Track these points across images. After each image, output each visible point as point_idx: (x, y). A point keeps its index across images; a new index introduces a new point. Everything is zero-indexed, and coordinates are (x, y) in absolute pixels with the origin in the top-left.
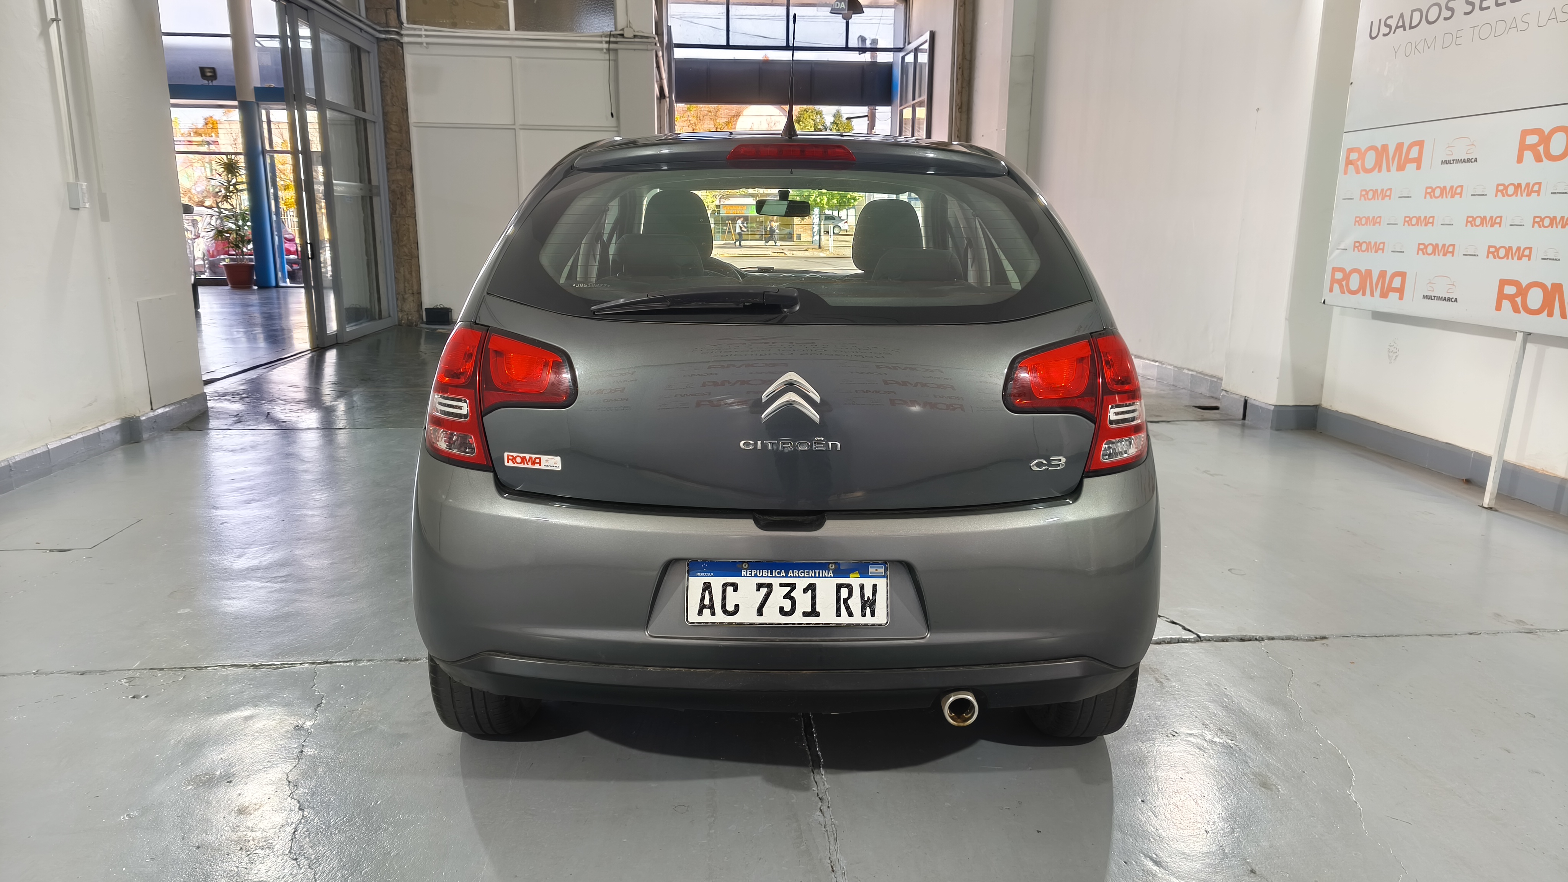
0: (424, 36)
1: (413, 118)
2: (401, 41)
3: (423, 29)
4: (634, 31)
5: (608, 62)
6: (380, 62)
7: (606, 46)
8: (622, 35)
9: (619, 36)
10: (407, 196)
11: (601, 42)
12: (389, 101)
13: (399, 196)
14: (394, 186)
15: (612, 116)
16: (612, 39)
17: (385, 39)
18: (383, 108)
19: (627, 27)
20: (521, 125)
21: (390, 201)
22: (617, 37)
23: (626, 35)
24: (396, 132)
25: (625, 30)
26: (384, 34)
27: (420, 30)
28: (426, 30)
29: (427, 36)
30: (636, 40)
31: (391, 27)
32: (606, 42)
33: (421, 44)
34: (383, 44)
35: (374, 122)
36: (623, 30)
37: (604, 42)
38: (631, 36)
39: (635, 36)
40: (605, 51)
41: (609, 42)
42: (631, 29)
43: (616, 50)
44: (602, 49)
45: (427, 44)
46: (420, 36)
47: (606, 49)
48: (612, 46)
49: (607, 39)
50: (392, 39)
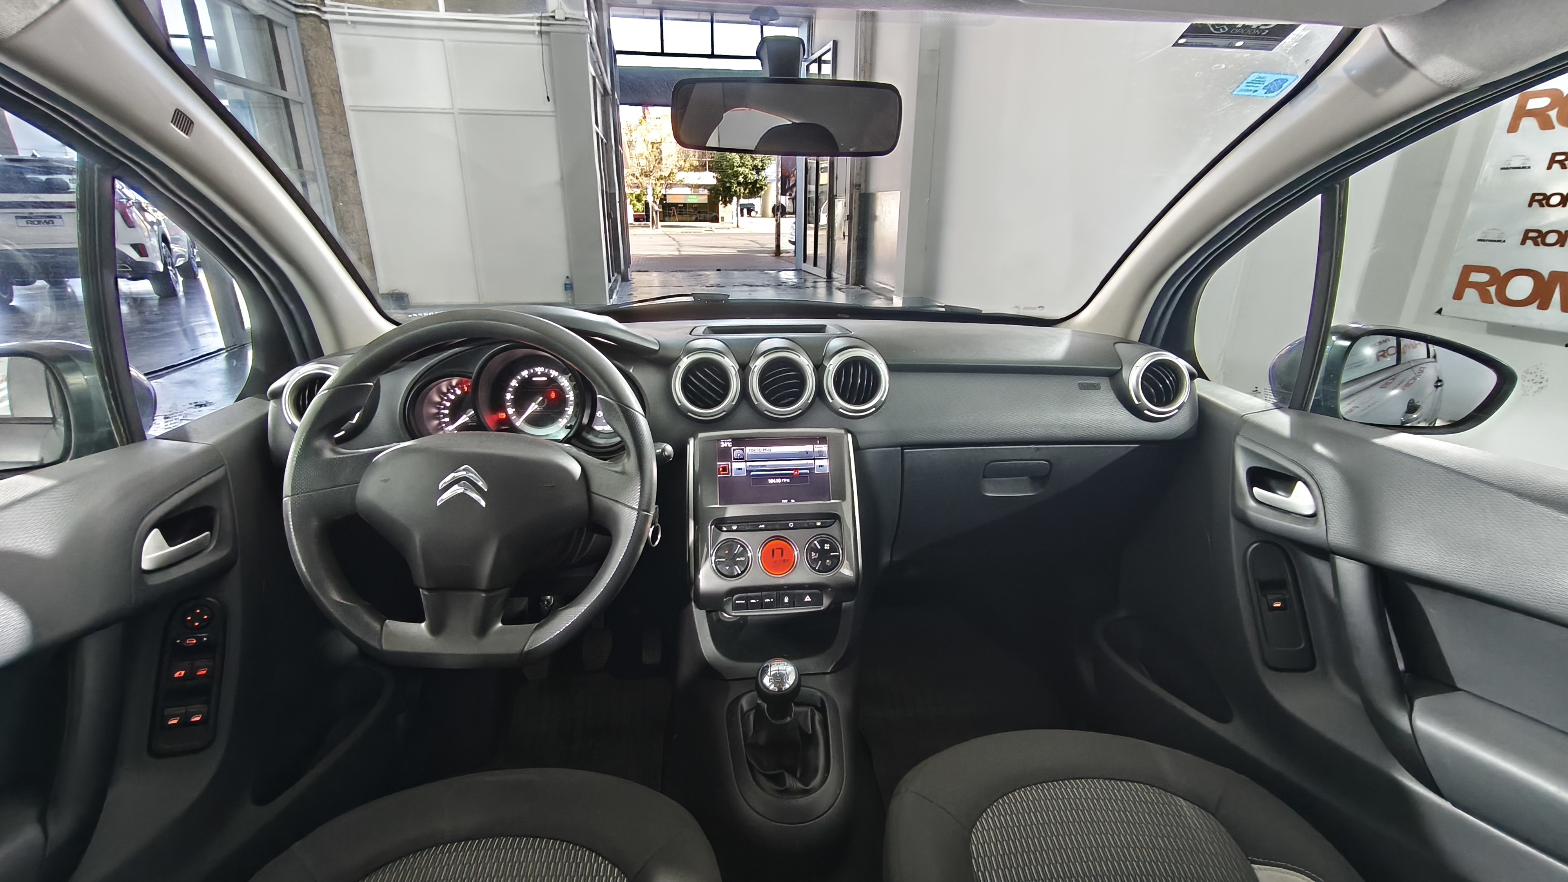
0: (347, 14)
1: (348, 101)
2: (323, 18)
3: (346, 8)
4: (565, 13)
5: (541, 46)
6: (302, 39)
7: (537, 28)
8: (553, 17)
9: (551, 19)
10: (347, 183)
11: (533, 24)
12: (316, 82)
13: (339, 183)
14: (332, 173)
15: (549, 100)
16: (544, 21)
17: (305, 15)
18: (311, 90)
19: (558, 9)
20: (460, 109)
21: (330, 187)
22: (548, 20)
23: (556, 17)
24: (328, 114)
25: (556, 11)
26: (302, 9)
27: (343, 8)
28: (349, 8)
29: (350, 14)
30: (567, 22)
31: (308, 2)
32: (538, 24)
33: (345, 22)
34: (302, 19)
35: (302, 104)
36: (554, 11)
37: (536, 25)
38: (563, 18)
39: (566, 19)
40: (537, 33)
41: (540, 24)
42: (562, 11)
43: (548, 33)
44: (534, 32)
45: (352, 22)
46: (343, 14)
47: (539, 32)
48: (544, 28)
49: (539, 21)
50: (311, 15)
